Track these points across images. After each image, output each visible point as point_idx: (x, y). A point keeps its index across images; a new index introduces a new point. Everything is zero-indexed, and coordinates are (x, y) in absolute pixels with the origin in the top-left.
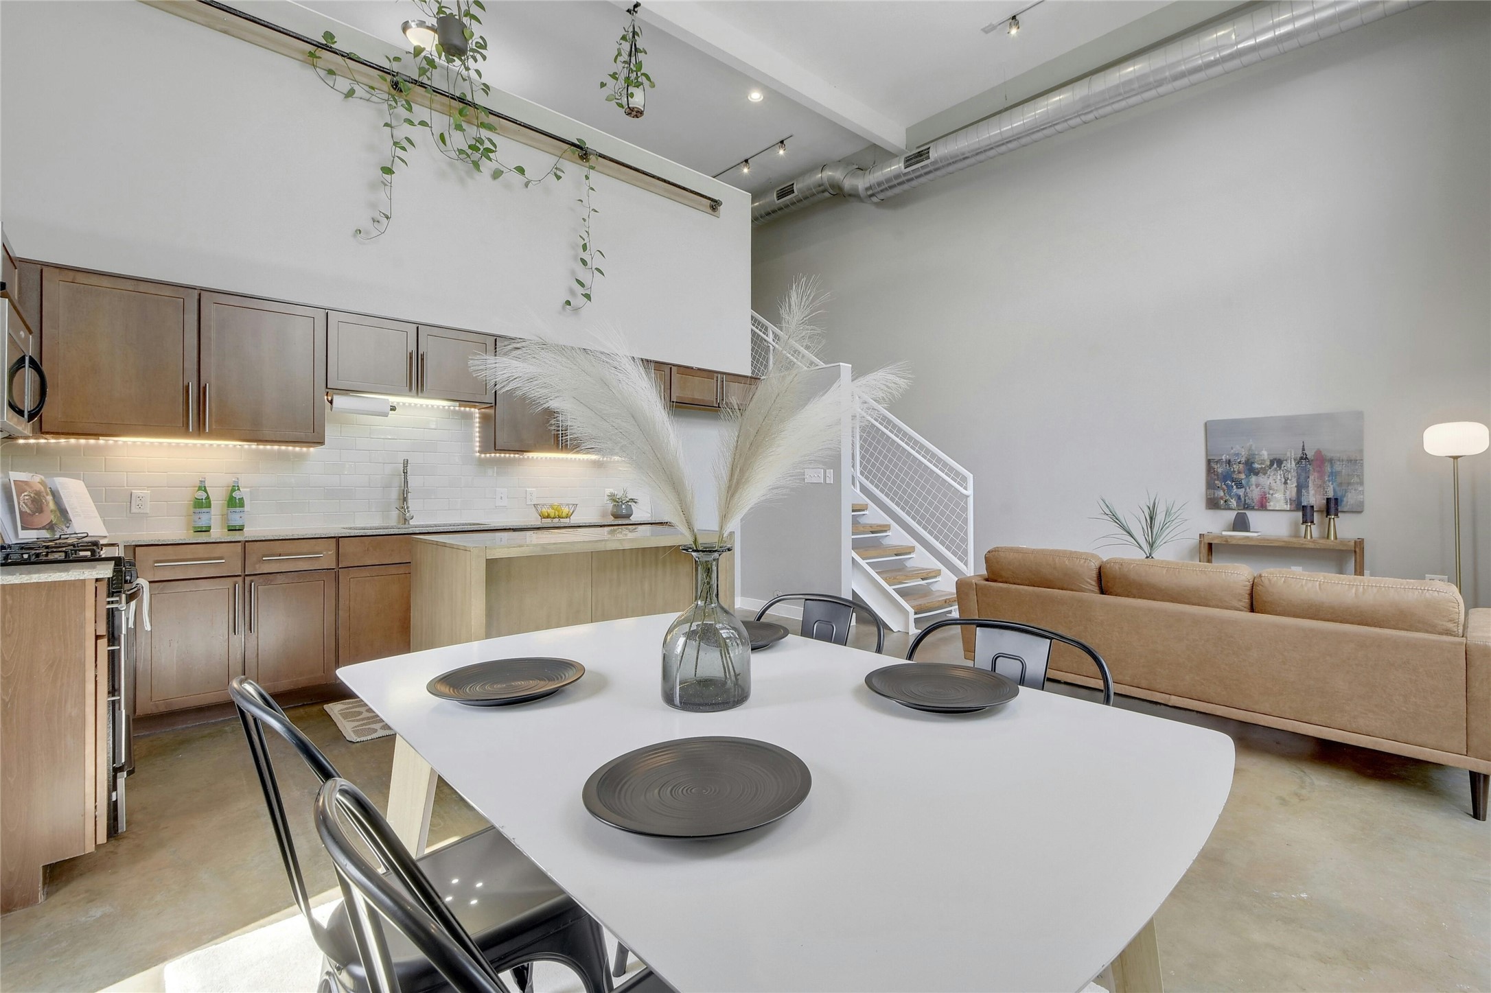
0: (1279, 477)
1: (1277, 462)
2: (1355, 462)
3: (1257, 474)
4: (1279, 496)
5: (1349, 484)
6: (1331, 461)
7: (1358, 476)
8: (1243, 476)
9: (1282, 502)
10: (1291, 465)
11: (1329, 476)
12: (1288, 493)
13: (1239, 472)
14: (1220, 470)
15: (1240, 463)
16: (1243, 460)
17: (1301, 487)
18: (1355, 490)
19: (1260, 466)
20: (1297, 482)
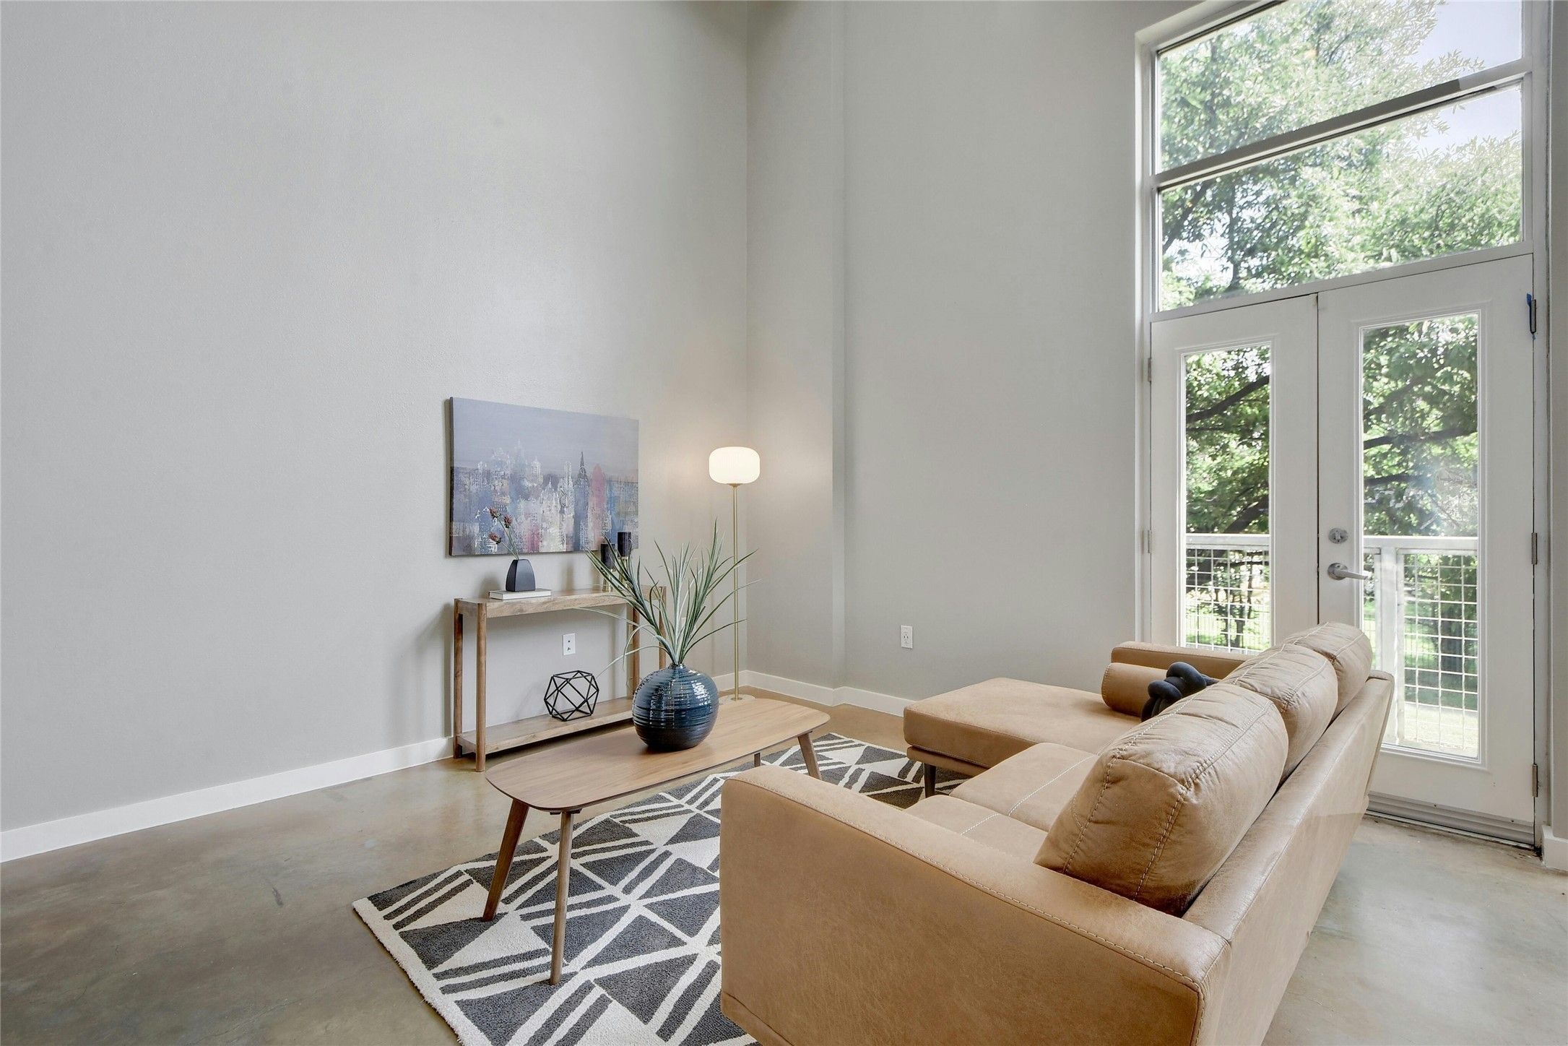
0: (554, 502)
1: (551, 480)
2: (632, 485)
3: (526, 497)
4: (554, 531)
5: (626, 514)
6: (610, 481)
7: (634, 503)
8: (507, 500)
9: (558, 539)
10: (568, 485)
11: (608, 504)
12: (565, 526)
13: (503, 494)
14: (474, 488)
15: (503, 477)
16: (508, 472)
17: (579, 519)
18: (632, 521)
19: (530, 485)
20: (575, 511)
